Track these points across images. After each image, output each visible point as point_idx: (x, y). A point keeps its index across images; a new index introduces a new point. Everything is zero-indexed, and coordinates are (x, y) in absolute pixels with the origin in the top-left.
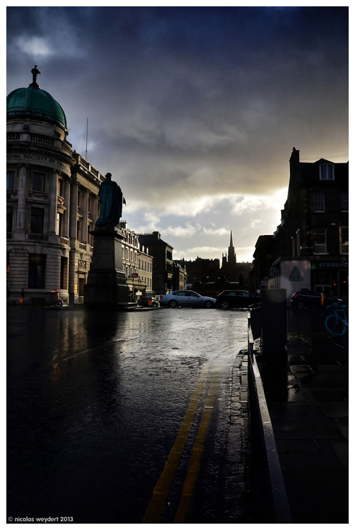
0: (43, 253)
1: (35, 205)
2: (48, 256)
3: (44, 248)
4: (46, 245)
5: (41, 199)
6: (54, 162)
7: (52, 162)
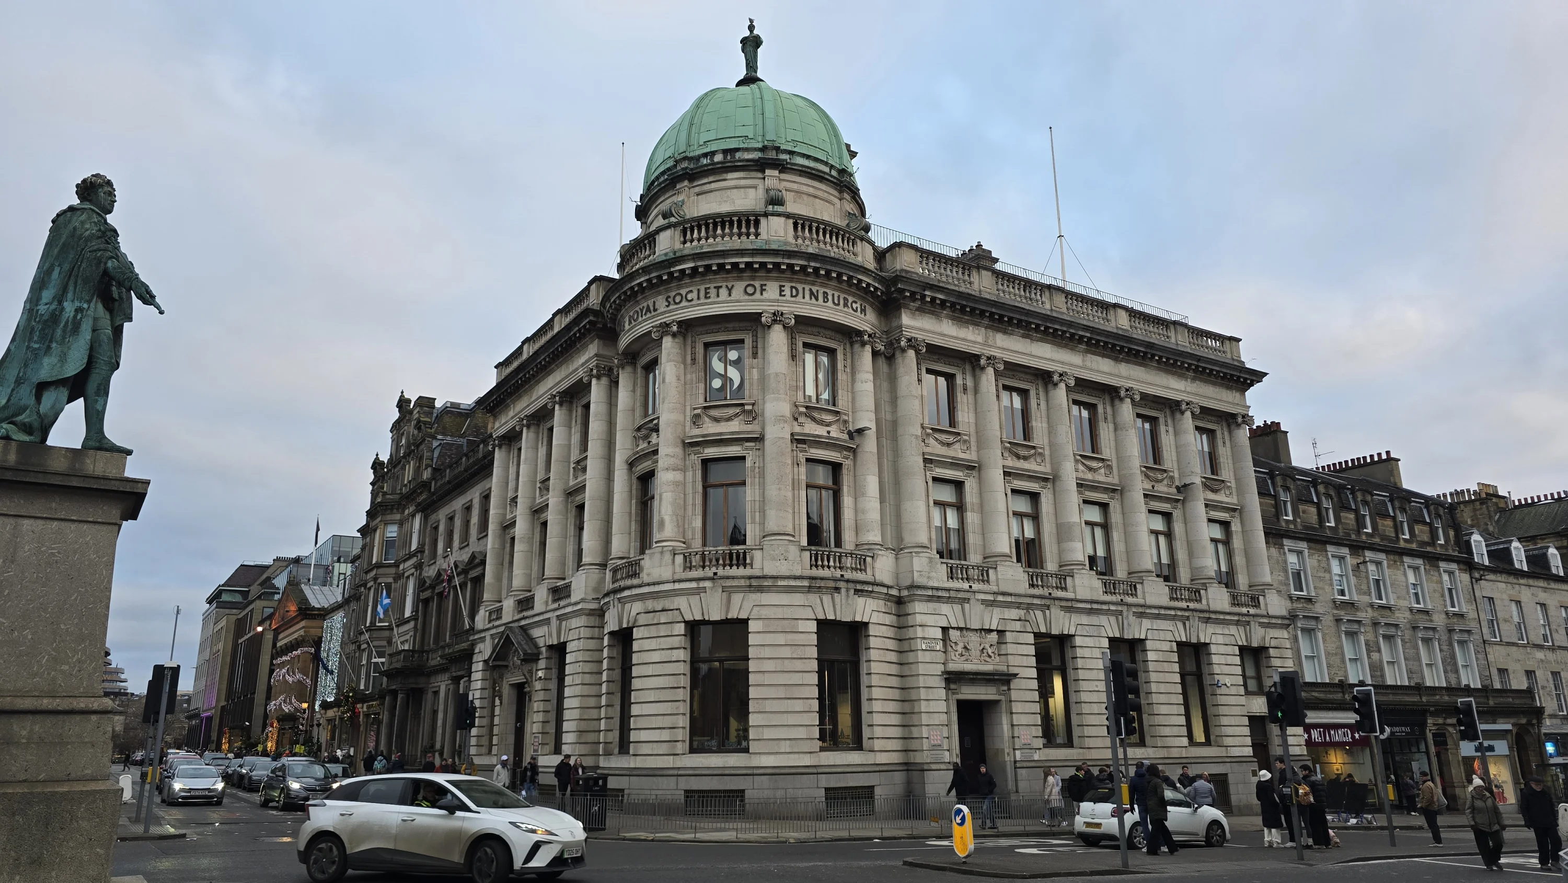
0: (732, 615)
1: (711, 452)
2: (753, 626)
3: (737, 598)
4: (743, 582)
5: (734, 427)
6: (762, 291)
7: (757, 295)
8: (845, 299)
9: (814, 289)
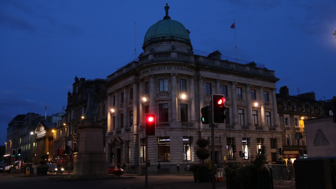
0: (166, 136)
2: (171, 138)
3: (167, 132)
4: (168, 129)
5: (165, 97)
6: (171, 68)
7: (170, 69)
8: (188, 69)
9: (182, 68)
